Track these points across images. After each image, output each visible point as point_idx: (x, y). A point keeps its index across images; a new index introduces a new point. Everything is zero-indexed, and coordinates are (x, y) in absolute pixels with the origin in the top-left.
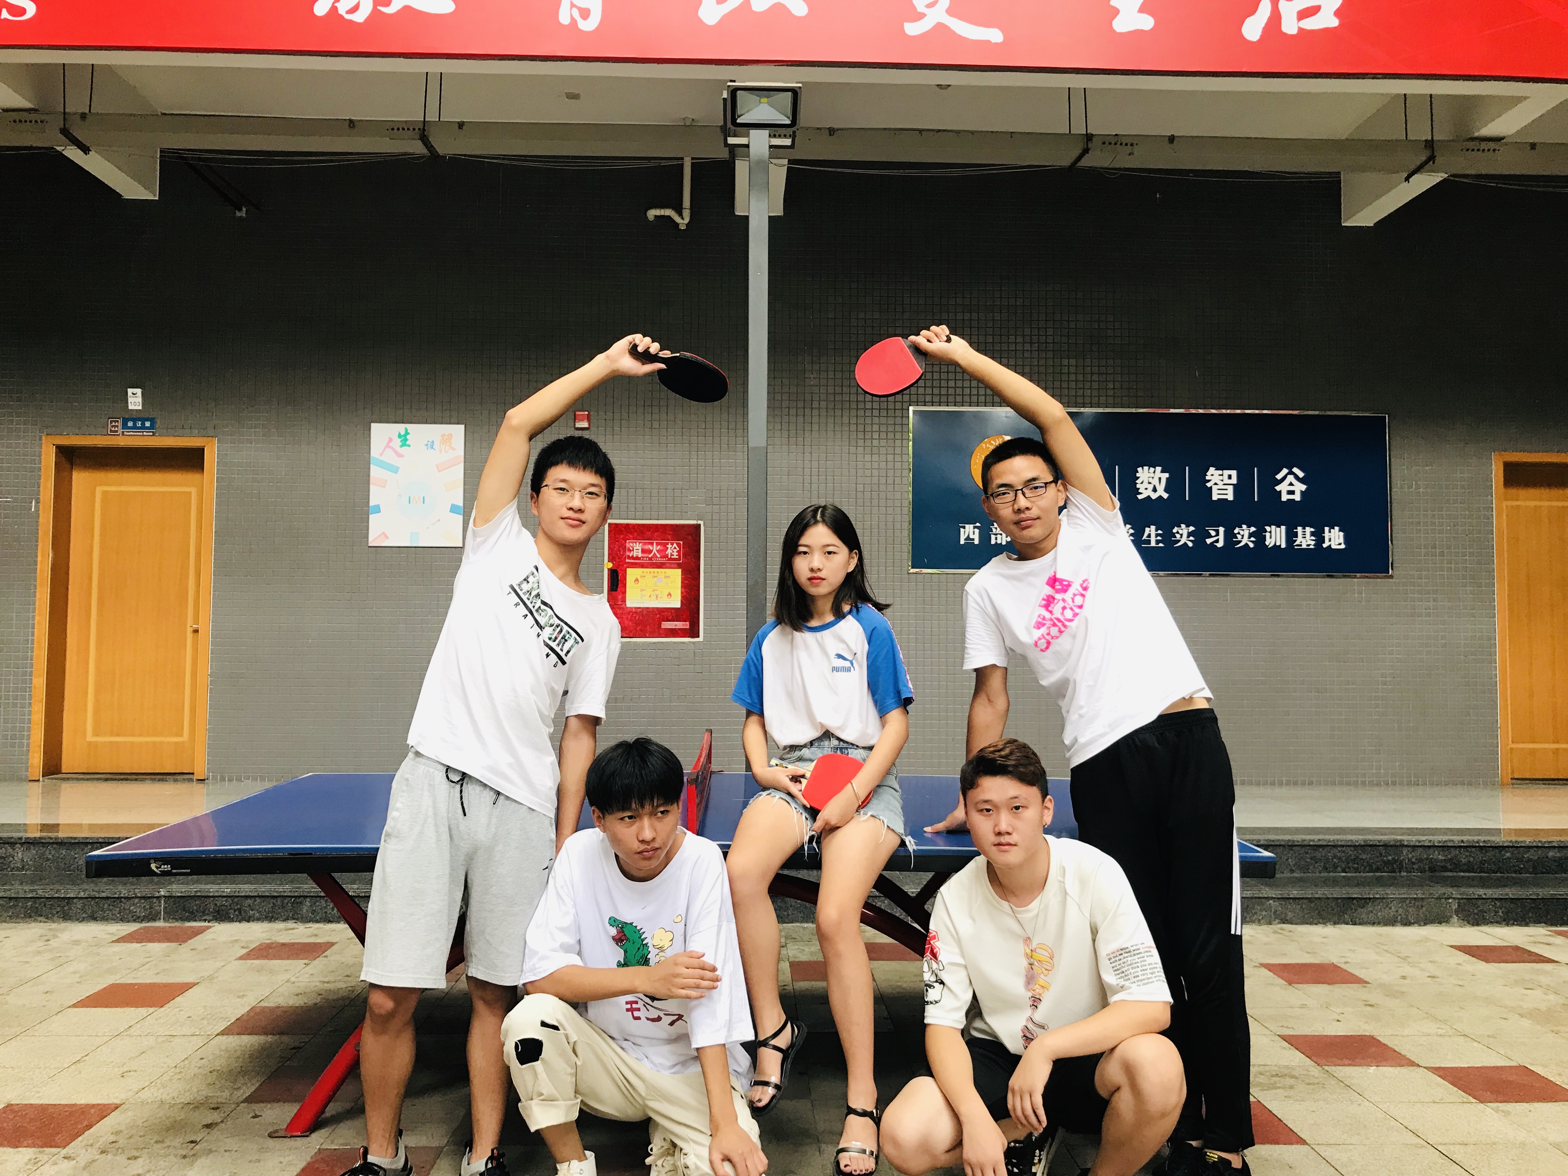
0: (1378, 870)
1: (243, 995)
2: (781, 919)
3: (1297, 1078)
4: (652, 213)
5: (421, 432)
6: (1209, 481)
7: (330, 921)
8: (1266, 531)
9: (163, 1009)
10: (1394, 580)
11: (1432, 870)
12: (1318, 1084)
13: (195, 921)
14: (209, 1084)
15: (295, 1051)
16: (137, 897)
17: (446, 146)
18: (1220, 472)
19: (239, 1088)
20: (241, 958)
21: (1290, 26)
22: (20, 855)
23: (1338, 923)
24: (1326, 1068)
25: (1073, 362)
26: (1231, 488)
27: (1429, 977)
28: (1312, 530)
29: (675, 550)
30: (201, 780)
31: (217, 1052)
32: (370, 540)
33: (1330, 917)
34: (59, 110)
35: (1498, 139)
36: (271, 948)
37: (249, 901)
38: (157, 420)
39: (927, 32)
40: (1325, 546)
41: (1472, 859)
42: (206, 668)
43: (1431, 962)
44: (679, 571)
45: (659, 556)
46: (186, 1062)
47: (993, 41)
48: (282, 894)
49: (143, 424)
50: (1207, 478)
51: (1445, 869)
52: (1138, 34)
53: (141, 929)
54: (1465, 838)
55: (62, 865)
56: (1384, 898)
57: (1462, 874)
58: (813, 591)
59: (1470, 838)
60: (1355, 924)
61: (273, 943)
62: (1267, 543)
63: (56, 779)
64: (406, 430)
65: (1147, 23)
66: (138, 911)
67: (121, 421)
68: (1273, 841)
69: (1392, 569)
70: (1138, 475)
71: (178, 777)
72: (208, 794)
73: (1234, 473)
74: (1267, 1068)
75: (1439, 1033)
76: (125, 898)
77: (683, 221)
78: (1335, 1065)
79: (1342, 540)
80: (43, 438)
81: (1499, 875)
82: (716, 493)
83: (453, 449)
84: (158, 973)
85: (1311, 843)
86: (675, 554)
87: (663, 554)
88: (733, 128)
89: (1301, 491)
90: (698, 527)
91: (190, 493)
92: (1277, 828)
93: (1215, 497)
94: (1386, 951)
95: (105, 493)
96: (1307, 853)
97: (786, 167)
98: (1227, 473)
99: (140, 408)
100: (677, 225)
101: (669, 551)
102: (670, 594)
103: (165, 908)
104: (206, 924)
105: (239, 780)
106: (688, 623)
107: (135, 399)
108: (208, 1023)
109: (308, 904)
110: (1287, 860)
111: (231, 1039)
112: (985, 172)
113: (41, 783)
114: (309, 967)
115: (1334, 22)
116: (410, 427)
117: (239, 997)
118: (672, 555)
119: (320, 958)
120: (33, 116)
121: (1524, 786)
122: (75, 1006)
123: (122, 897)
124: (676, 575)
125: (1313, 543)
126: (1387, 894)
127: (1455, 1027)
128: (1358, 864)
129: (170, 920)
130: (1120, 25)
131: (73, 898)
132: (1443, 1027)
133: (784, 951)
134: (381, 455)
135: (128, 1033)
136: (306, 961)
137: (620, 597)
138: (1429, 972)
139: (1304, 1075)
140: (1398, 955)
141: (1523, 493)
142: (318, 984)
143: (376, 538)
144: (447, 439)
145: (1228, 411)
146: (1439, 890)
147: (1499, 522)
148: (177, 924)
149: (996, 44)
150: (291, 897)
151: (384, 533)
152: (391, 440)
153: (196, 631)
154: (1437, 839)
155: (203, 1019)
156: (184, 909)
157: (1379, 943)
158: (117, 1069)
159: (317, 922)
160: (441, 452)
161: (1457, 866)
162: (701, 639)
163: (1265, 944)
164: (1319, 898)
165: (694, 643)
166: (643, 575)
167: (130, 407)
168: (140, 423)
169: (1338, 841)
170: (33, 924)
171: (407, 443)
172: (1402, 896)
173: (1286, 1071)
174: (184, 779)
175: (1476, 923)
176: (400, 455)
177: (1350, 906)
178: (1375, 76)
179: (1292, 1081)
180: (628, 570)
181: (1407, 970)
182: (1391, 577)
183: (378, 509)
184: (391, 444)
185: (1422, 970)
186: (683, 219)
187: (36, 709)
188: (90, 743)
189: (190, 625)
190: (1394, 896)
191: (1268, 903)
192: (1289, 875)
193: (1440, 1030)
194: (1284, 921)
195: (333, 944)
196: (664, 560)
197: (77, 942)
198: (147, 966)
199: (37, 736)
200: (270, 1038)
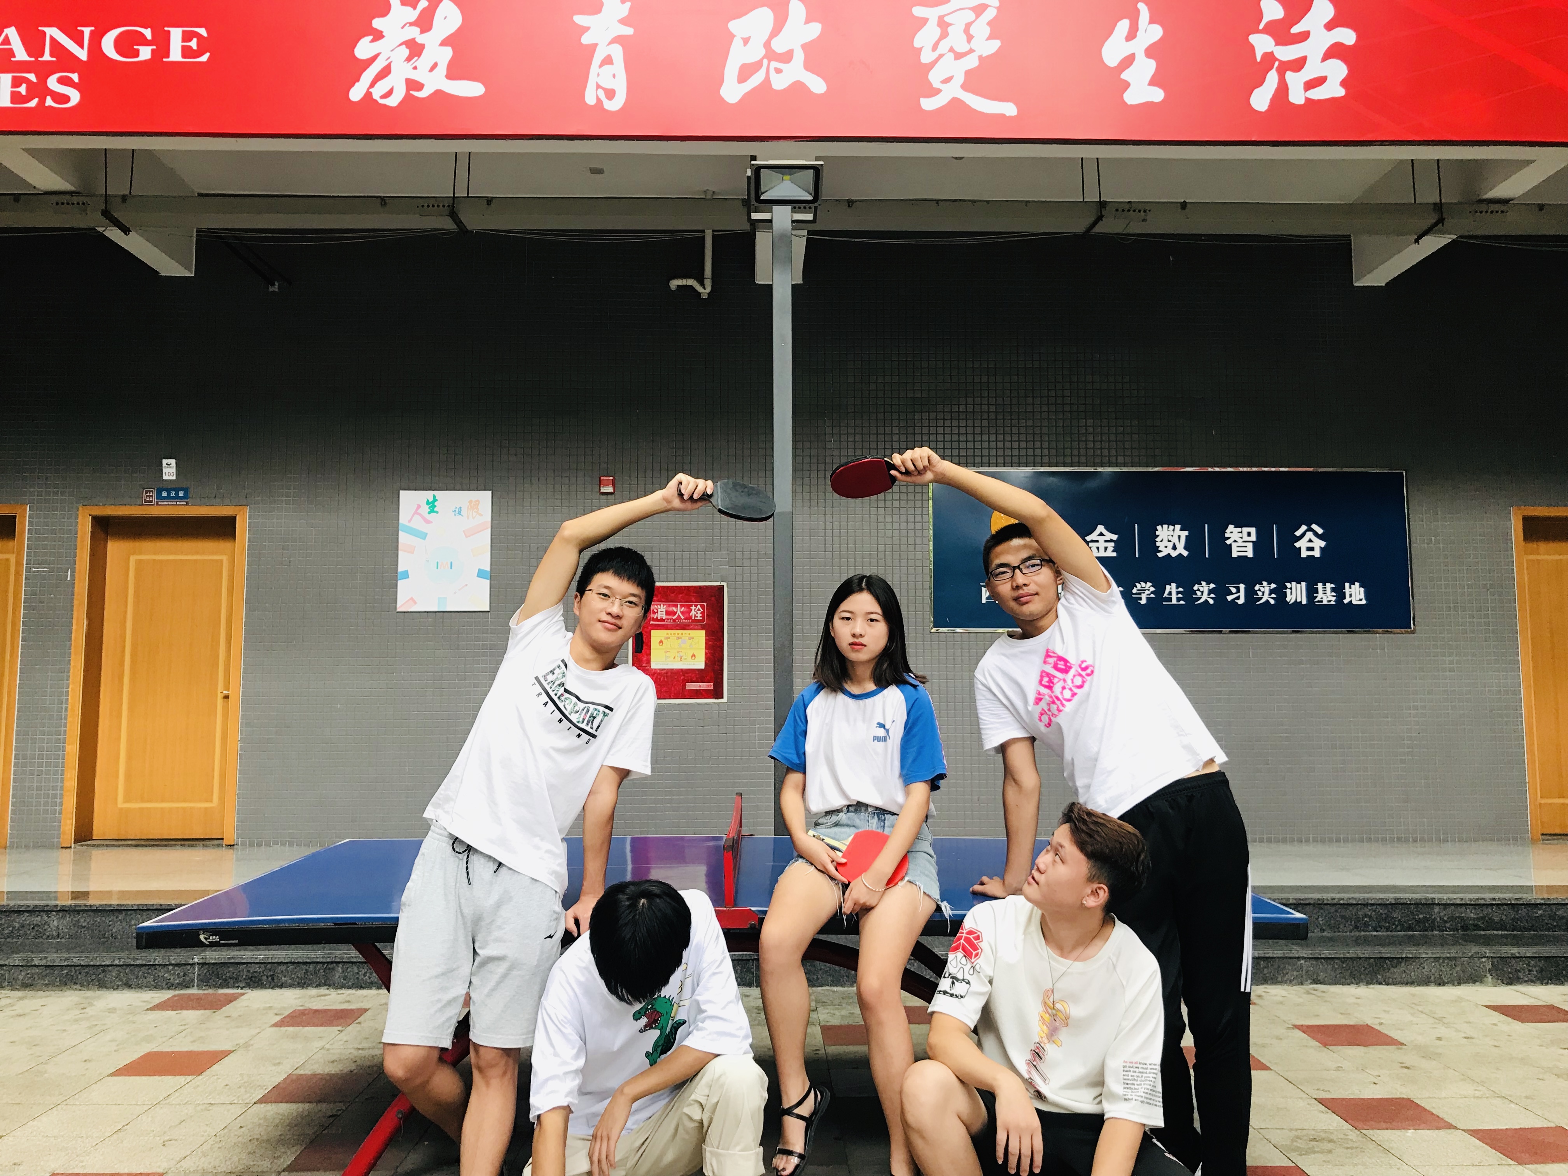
0: (1410, 928)
1: (279, 1063)
2: (812, 982)
3: (1335, 1142)
4: (675, 283)
5: (449, 499)
6: (1229, 538)
7: (362, 987)
8: (1286, 588)
9: (201, 1077)
10: (1415, 635)
11: (1465, 928)
12: (1357, 1148)
13: (229, 988)
14: (250, 1153)
15: (333, 1119)
16: (170, 964)
17: (474, 221)
18: (1239, 529)
19: (280, 1157)
20: (276, 1025)
21: (1297, 96)
22: (55, 923)
23: (1371, 984)
24: (1364, 1131)
25: (1090, 422)
26: (1250, 545)
27: (1465, 1038)
28: (1333, 586)
29: (699, 612)
30: (231, 845)
31: (256, 1120)
32: (398, 605)
33: (1363, 976)
34: (101, 193)
35: (1505, 201)
36: (305, 1015)
37: (283, 968)
38: (189, 490)
39: (944, 106)
40: (1346, 601)
41: (1504, 917)
42: (236, 734)
43: (1467, 1022)
44: (703, 632)
45: (683, 617)
46: (226, 1131)
47: (1007, 115)
48: (315, 960)
49: (177, 494)
50: (1226, 535)
51: (1477, 927)
52: (1148, 106)
53: (175, 996)
54: (1496, 896)
55: (96, 932)
56: (1416, 958)
57: (1495, 932)
58: (853, 656)
59: (1502, 896)
60: (1388, 985)
61: (306, 1010)
62: (1288, 599)
63: (89, 845)
64: (434, 496)
65: (1157, 95)
66: (172, 978)
67: (155, 492)
68: (1302, 900)
69: (1414, 624)
70: (1157, 533)
71: (208, 843)
72: (237, 860)
73: (1253, 530)
74: (1305, 1132)
75: (1476, 1095)
76: (159, 965)
77: (705, 291)
78: (1373, 1129)
79: (1362, 596)
80: (80, 509)
81: (1532, 933)
82: (739, 555)
83: (481, 515)
84: (194, 1041)
85: (1341, 902)
86: (699, 615)
87: (687, 615)
88: (756, 204)
89: (1321, 547)
90: (721, 588)
91: (222, 561)
92: (1305, 887)
93: (1235, 554)
94: (1422, 1012)
95: (139, 562)
96: (1336, 911)
97: (805, 238)
98: (1246, 530)
99: (174, 478)
100: (699, 294)
101: (693, 613)
102: (694, 656)
103: (199, 975)
104: (239, 991)
105: (268, 845)
106: (712, 684)
107: (169, 470)
108: (246, 1091)
109: (340, 970)
110: (1317, 919)
111: (269, 1107)
112: (999, 240)
113: (72, 849)
114: (343, 1033)
115: (1341, 92)
116: (438, 494)
117: (274, 1065)
118: (696, 616)
119: (354, 1025)
120: (75, 199)
121: (1556, 842)
122: (113, 1074)
123: (155, 965)
124: (700, 636)
125: (1334, 599)
126: (1420, 953)
127: (1492, 1089)
128: (1389, 923)
129: (204, 988)
130: (1132, 97)
131: (108, 966)
132: (1480, 1088)
133: (814, 1015)
134: (410, 521)
135: (168, 1101)
136: (340, 1028)
137: (645, 659)
138: (1465, 1033)
139: (1341, 1139)
140: (1433, 1015)
141: (1543, 546)
142: (352, 1051)
143: (404, 603)
144: (473, 506)
145: (1245, 469)
146: (1474, 949)
147: (1521, 576)
148: (211, 991)
149: (1010, 117)
150: (323, 963)
151: (412, 599)
152: (419, 507)
153: (227, 697)
154: (1468, 897)
155: (240, 1087)
156: (218, 976)
157: (1413, 1003)
158: (158, 1138)
159: (349, 988)
160: (468, 517)
161: (1491, 925)
162: (725, 700)
163: (1298, 1005)
164: (1351, 958)
165: (718, 704)
166: (668, 636)
167: (165, 477)
168: (174, 493)
169: (1368, 899)
170: (68, 993)
171: (435, 509)
172: (1434, 956)
173: (1323, 1135)
174: (213, 845)
175: (1510, 983)
176: (428, 522)
177: (1383, 966)
178: (1382, 143)
179: (1330, 1146)
180: (653, 632)
181: (1442, 1031)
182: (1413, 632)
183: (406, 575)
184: (419, 511)
185: (1457, 1031)
186: (704, 288)
187: (69, 776)
188: (121, 809)
189: (221, 690)
190: (1427, 956)
191: (1299, 963)
192: (1320, 934)
193: (1476, 1092)
194: (1316, 981)
195: (366, 1010)
196: (688, 622)
197: (112, 1011)
198: (183, 1034)
199: (70, 802)
200: (307, 1106)
